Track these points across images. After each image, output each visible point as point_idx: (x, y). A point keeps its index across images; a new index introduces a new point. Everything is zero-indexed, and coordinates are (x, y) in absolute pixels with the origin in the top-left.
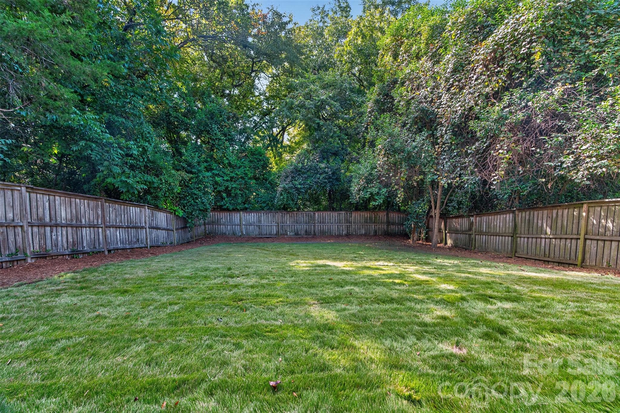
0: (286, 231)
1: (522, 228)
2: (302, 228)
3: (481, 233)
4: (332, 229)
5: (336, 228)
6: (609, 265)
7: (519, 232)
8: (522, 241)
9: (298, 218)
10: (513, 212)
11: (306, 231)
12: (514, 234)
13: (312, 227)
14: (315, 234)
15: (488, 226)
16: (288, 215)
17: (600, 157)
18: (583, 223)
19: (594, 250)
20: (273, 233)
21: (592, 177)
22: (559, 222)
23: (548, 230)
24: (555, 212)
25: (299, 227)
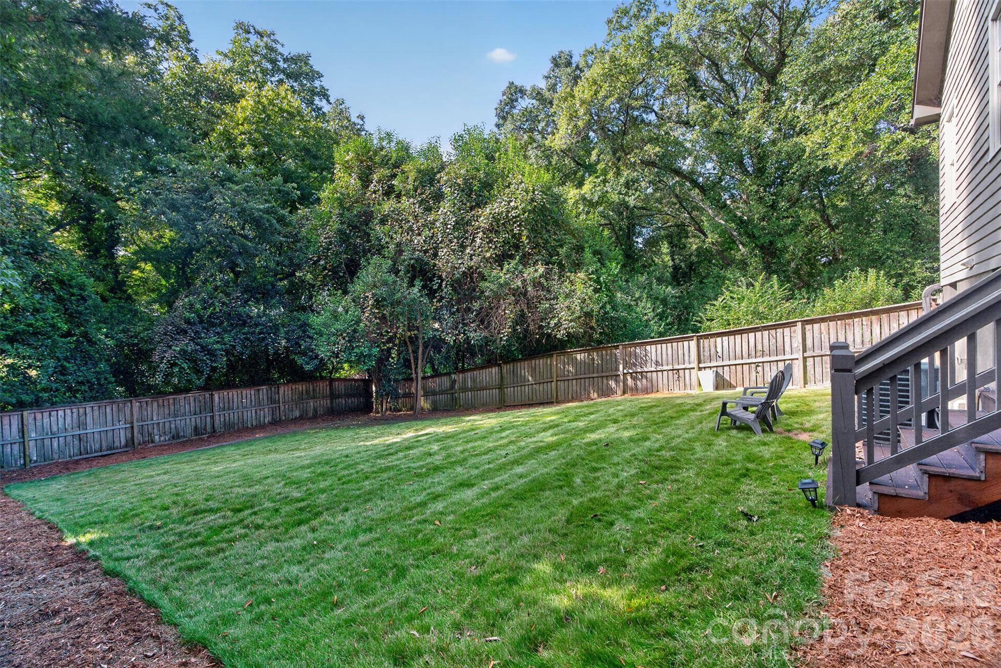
0: (150, 434)
1: (508, 379)
2: (186, 423)
3: (464, 389)
4: (245, 418)
5: (254, 414)
6: (572, 398)
7: (505, 383)
8: (509, 391)
9: (177, 407)
10: (499, 365)
11: (196, 428)
12: (501, 387)
13: (208, 419)
14: (214, 431)
15: (474, 380)
16: (155, 405)
17: (571, 321)
18: (554, 369)
19: (563, 388)
20: (117, 444)
21: (569, 335)
22: (537, 370)
23: (530, 378)
24: (533, 362)
25: (180, 422)
